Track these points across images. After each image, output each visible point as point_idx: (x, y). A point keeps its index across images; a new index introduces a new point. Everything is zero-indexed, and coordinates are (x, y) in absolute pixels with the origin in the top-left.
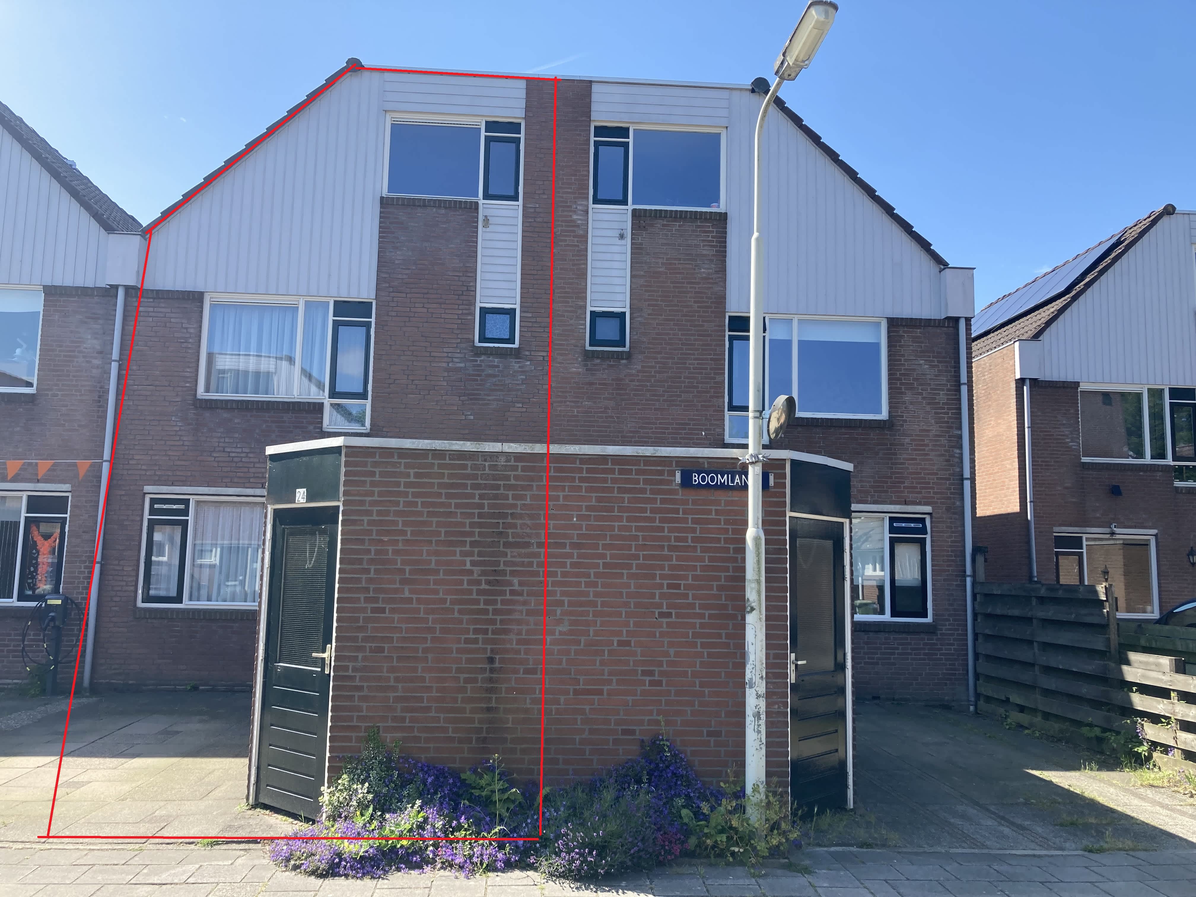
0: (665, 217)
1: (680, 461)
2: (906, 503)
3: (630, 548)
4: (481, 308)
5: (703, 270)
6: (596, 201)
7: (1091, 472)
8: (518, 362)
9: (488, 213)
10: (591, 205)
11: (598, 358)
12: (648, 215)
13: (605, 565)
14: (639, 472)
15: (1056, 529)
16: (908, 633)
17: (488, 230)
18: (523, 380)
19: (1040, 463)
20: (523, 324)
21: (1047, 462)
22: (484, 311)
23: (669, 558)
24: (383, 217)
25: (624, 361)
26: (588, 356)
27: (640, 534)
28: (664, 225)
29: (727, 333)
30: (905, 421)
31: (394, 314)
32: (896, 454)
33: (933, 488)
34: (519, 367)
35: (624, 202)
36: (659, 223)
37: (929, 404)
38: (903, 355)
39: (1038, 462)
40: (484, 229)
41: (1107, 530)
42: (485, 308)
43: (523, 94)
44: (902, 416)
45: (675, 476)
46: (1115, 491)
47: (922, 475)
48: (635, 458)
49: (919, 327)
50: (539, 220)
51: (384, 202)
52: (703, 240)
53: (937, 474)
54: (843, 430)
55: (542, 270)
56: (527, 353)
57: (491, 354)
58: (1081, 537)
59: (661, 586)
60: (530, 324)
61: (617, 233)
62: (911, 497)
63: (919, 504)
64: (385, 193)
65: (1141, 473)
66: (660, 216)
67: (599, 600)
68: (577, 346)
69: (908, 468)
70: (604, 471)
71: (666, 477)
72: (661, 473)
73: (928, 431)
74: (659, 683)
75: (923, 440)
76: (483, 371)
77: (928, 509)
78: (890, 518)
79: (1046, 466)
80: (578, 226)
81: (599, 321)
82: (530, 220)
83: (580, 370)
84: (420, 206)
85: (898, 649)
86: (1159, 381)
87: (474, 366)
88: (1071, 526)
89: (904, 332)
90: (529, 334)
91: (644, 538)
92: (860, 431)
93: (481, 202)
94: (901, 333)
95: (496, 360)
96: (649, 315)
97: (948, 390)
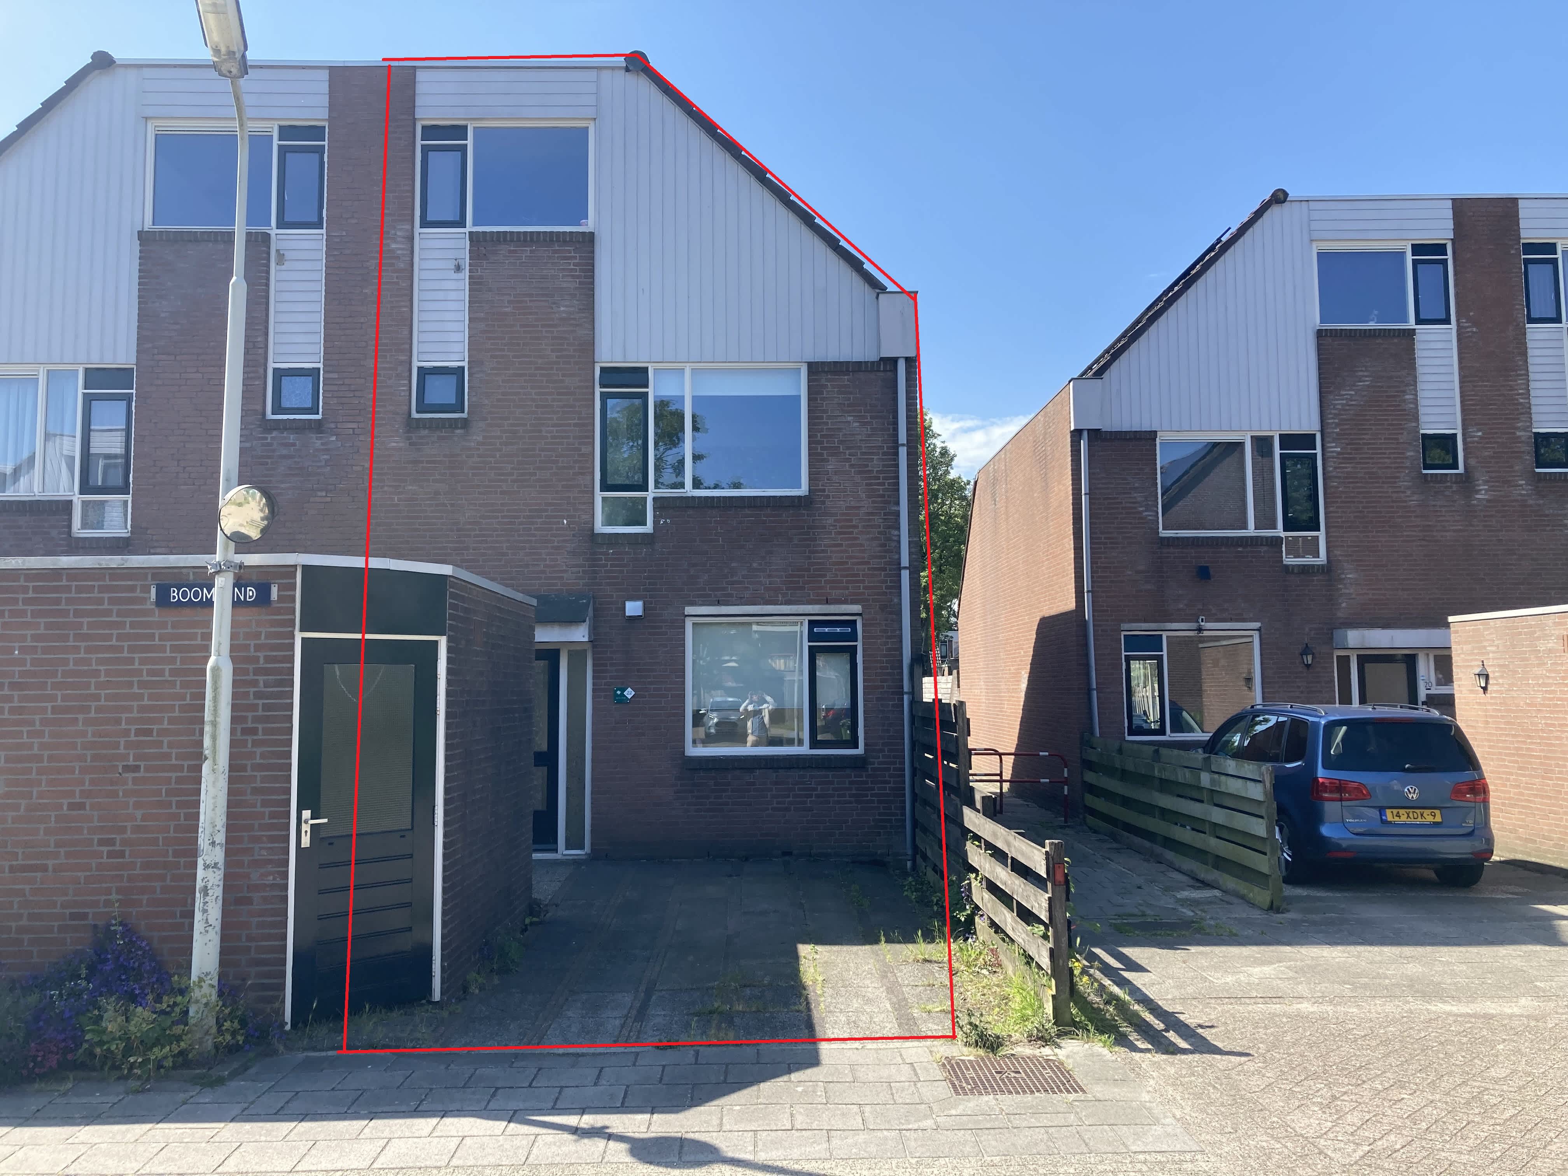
0: (512, 241)
1: (156, 572)
2: (827, 602)
3: (87, 686)
4: (275, 369)
5: (562, 309)
6: (425, 224)
7: (1172, 550)
8: (321, 438)
9: (282, 245)
10: (418, 229)
11: (425, 428)
12: (488, 238)
13: (54, 710)
14: (103, 589)
15: (1125, 626)
16: (829, 768)
17: (283, 267)
18: (327, 461)
19: (1103, 540)
20: (328, 388)
21: (1112, 538)
22: (279, 374)
23: (139, 697)
24: (144, 258)
25: (458, 431)
26: (412, 425)
27: (102, 668)
28: (510, 252)
29: (598, 390)
30: (828, 497)
31: (160, 382)
32: (815, 540)
33: (863, 581)
34: (322, 444)
35: (461, 223)
36: (504, 249)
37: (860, 472)
38: (825, 411)
39: (1100, 538)
40: (278, 267)
41: (1193, 625)
42: (279, 369)
43: (325, 87)
44: (824, 490)
45: (150, 592)
46: (1204, 573)
47: (849, 566)
48: (97, 571)
49: (847, 372)
50: (348, 252)
51: (144, 237)
52: (563, 269)
53: (868, 563)
54: (747, 511)
55: (351, 317)
56: (333, 426)
57: (285, 429)
58: (1161, 635)
59: (127, 733)
60: (335, 388)
61: (451, 265)
62: (835, 594)
63: (845, 602)
64: (148, 225)
65: (1240, 549)
66: (505, 240)
67: (46, 753)
68: (398, 414)
69: (830, 557)
70: (56, 589)
71: (138, 594)
72: (132, 589)
73: (858, 508)
74: (121, 854)
75: (851, 520)
76: (274, 451)
77: (857, 608)
78: (809, 621)
79: (1111, 543)
80: (398, 258)
81: (430, 380)
82: (336, 253)
83: (401, 445)
84: (190, 241)
85: (815, 789)
86: (1265, 426)
87: (263, 445)
88: (1145, 621)
89: (828, 380)
90: (335, 401)
91: (108, 673)
92: (769, 511)
93: (274, 231)
94: (823, 382)
95: (292, 436)
96: (492, 369)
97: (884, 454)
